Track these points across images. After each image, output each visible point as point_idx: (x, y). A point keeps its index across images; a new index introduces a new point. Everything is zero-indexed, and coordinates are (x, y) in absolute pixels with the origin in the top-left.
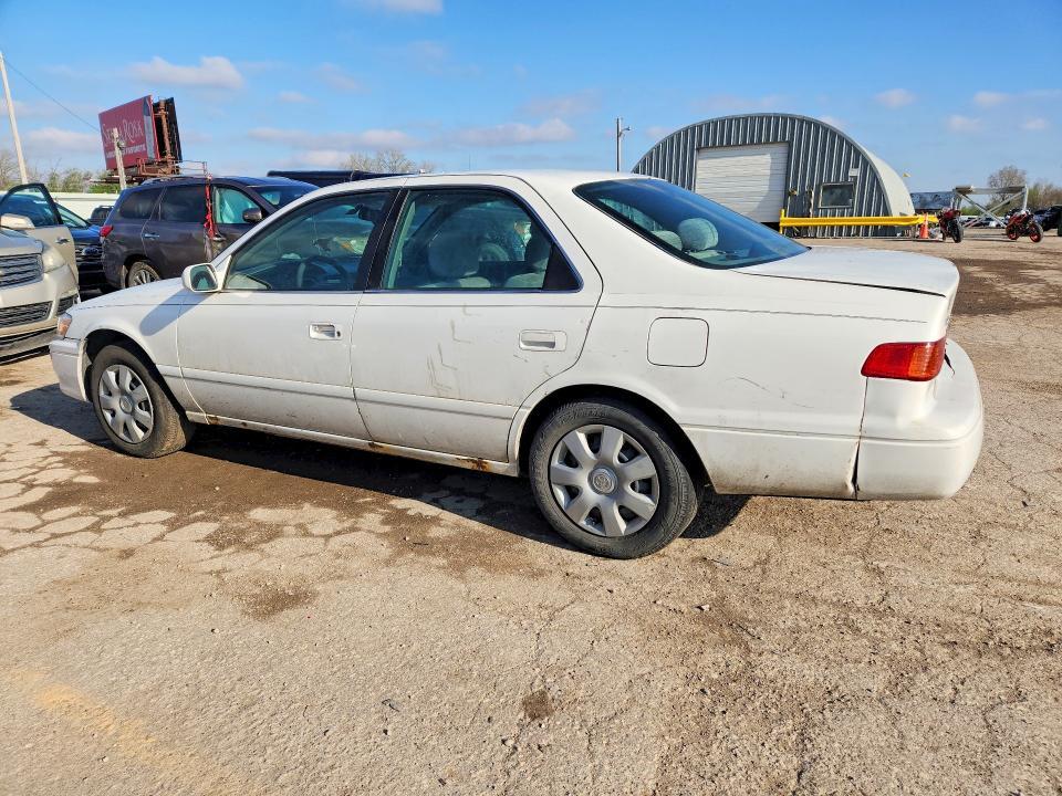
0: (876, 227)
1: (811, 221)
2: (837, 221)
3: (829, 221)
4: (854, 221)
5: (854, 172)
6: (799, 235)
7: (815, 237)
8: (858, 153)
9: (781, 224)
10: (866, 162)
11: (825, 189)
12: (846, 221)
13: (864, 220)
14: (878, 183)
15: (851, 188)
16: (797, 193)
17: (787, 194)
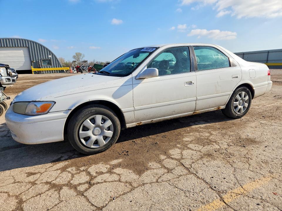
0: (59, 70)
1: (41, 69)
2: (49, 69)
3: (46, 69)
4: (53, 69)
5: (50, 56)
6: (38, 73)
7: (43, 73)
8: (50, 51)
9: (32, 70)
10: (52, 54)
11: (42, 60)
12: (51, 69)
13: (55, 69)
14: (57, 59)
15: (50, 60)
16: (34, 61)
17: (31, 62)
